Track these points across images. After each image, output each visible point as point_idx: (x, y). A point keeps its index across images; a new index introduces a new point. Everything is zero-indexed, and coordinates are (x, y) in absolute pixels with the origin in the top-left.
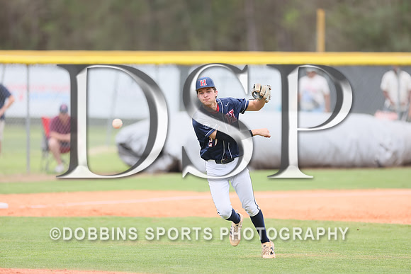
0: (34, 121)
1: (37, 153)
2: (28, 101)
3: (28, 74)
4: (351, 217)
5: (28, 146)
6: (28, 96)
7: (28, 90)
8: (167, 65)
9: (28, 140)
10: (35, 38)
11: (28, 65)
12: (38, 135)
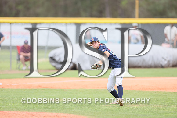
0: (14, 47)
1: (15, 61)
2: (11, 39)
3: (11, 27)
4: (150, 89)
5: (11, 58)
6: (11, 37)
7: (11, 34)
8: (70, 23)
9: (11, 56)
10: (14, 12)
11: (11, 23)
12: (15, 53)
